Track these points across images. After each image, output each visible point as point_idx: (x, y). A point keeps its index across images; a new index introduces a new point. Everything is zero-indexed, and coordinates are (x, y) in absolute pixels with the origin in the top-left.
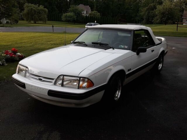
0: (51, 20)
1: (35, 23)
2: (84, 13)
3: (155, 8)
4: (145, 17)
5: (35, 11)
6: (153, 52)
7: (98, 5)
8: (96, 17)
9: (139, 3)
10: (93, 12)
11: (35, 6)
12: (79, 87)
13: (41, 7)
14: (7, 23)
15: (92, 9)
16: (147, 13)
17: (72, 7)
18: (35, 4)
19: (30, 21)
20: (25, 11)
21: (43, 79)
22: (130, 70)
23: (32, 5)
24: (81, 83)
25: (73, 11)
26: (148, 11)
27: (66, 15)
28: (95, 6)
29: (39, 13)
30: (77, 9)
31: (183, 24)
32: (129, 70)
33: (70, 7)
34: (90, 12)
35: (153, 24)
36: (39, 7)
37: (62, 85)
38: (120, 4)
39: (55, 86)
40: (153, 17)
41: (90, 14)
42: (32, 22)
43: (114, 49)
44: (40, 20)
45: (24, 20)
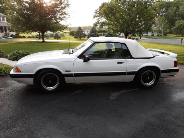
6: (122, 64)
19: (178, 35)
45: (173, 33)
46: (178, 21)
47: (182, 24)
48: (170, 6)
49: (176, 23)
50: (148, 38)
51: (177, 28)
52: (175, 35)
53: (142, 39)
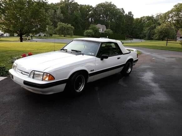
0: (76, 35)
1: (65, 37)
2: (101, 31)
3: (155, 27)
4: (147, 35)
5: (65, 28)
6: (119, 59)
7: (112, 24)
8: (109, 34)
9: (143, 24)
10: (107, 30)
11: (65, 24)
12: (43, 80)
13: (70, 25)
14: (45, 36)
15: (107, 28)
16: (149, 31)
17: (92, 26)
18: (65, 23)
19: (61, 35)
20: (58, 28)
21: (24, 73)
22: (93, 70)
23: (63, 23)
24: (45, 76)
25: (93, 29)
26: (150, 30)
27: (87, 32)
28: (110, 26)
29: (68, 29)
30: (95, 28)
31: (176, 41)
32: (91, 71)
33: (90, 26)
34: (105, 29)
35: (153, 40)
36: (68, 25)
37: (33, 78)
38: (128, 24)
39: (29, 78)
40: (154, 35)
41: (105, 31)
42: (63, 36)
43: (83, 55)
44: (68, 34)
45: (57, 34)
46: (59, 23)
47: (63, 26)
48: (49, 9)
49: (57, 24)
50: (39, 38)
51: (60, 30)
52: (59, 36)
53: (33, 39)
